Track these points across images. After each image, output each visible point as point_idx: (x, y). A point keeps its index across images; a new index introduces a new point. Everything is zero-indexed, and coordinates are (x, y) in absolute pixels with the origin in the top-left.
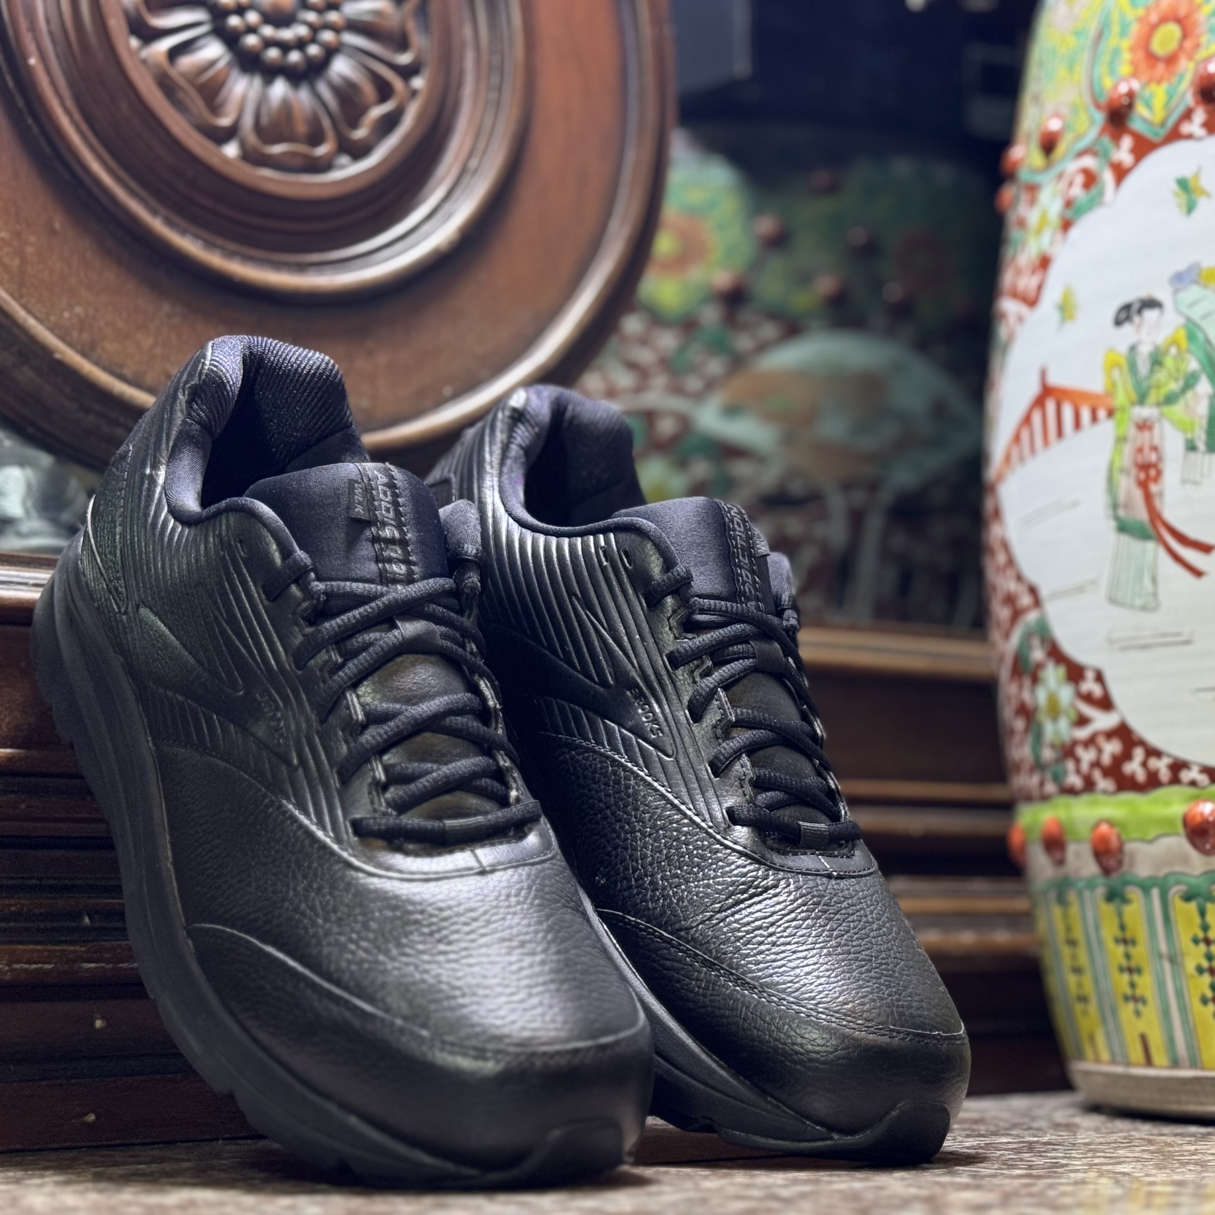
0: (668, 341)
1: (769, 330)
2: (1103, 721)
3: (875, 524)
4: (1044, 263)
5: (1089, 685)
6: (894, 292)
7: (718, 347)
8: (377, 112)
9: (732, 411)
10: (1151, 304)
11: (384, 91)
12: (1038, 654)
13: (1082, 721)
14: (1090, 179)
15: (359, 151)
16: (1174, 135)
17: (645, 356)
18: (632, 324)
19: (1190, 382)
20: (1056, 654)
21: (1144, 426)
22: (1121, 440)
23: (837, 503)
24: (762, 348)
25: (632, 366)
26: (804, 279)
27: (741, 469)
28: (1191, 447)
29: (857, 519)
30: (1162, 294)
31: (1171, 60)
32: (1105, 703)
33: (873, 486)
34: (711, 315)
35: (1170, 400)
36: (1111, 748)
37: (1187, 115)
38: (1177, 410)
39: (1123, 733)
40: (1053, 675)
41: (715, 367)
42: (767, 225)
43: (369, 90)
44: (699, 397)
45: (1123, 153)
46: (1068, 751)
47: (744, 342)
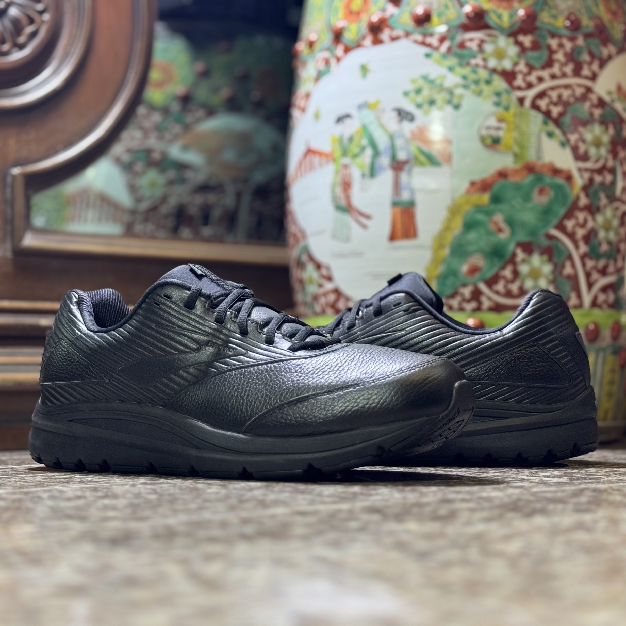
0: (157, 118)
1: (200, 113)
2: (329, 286)
3: (246, 199)
4: (308, 96)
5: (324, 272)
6: (256, 95)
7: (178, 120)
8: (29, 29)
9: (185, 148)
10: (348, 116)
11: (31, 21)
12: (304, 258)
13: (320, 286)
14: (327, 62)
15: (21, 47)
16: (359, 45)
17: (147, 124)
18: (141, 110)
19: (363, 149)
20: (311, 258)
21: (346, 167)
22: (337, 172)
23: (231, 189)
24: (198, 120)
25: (141, 128)
26: (215, 90)
27: (189, 174)
28: (363, 176)
29: (239, 195)
30: (353, 112)
31: (358, 14)
32: (329, 279)
33: (246, 181)
34: (176, 107)
35: (355, 156)
36: (332, 297)
37: (364, 38)
38: (358, 161)
39: (337, 292)
40: (310, 267)
41: (177, 129)
42: (200, 66)
43: (25, 21)
44: (171, 141)
45: (339, 51)
46: (316, 298)
47: (189, 118)
